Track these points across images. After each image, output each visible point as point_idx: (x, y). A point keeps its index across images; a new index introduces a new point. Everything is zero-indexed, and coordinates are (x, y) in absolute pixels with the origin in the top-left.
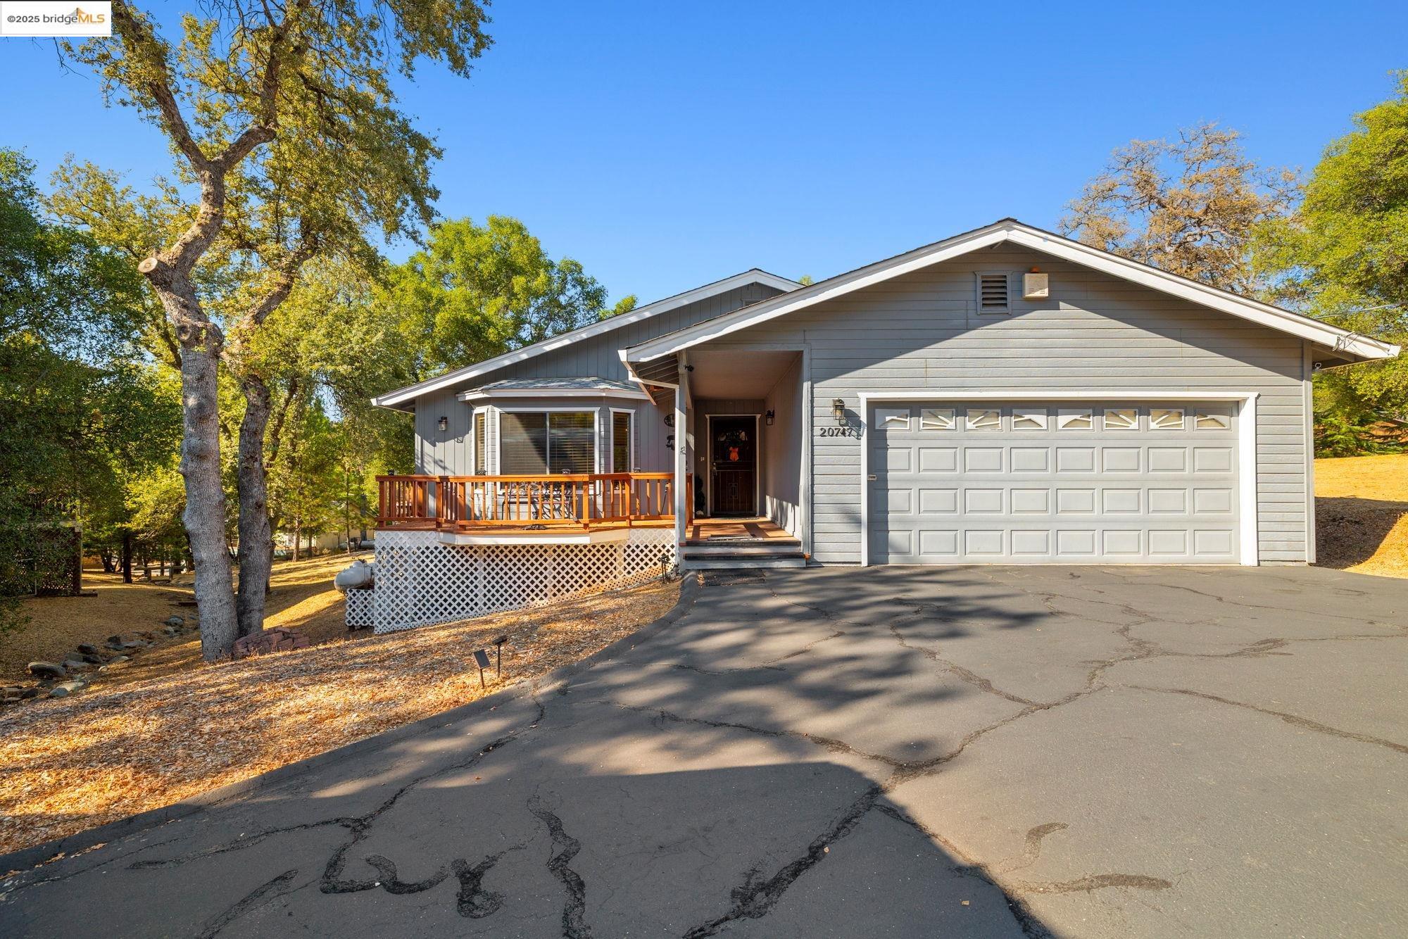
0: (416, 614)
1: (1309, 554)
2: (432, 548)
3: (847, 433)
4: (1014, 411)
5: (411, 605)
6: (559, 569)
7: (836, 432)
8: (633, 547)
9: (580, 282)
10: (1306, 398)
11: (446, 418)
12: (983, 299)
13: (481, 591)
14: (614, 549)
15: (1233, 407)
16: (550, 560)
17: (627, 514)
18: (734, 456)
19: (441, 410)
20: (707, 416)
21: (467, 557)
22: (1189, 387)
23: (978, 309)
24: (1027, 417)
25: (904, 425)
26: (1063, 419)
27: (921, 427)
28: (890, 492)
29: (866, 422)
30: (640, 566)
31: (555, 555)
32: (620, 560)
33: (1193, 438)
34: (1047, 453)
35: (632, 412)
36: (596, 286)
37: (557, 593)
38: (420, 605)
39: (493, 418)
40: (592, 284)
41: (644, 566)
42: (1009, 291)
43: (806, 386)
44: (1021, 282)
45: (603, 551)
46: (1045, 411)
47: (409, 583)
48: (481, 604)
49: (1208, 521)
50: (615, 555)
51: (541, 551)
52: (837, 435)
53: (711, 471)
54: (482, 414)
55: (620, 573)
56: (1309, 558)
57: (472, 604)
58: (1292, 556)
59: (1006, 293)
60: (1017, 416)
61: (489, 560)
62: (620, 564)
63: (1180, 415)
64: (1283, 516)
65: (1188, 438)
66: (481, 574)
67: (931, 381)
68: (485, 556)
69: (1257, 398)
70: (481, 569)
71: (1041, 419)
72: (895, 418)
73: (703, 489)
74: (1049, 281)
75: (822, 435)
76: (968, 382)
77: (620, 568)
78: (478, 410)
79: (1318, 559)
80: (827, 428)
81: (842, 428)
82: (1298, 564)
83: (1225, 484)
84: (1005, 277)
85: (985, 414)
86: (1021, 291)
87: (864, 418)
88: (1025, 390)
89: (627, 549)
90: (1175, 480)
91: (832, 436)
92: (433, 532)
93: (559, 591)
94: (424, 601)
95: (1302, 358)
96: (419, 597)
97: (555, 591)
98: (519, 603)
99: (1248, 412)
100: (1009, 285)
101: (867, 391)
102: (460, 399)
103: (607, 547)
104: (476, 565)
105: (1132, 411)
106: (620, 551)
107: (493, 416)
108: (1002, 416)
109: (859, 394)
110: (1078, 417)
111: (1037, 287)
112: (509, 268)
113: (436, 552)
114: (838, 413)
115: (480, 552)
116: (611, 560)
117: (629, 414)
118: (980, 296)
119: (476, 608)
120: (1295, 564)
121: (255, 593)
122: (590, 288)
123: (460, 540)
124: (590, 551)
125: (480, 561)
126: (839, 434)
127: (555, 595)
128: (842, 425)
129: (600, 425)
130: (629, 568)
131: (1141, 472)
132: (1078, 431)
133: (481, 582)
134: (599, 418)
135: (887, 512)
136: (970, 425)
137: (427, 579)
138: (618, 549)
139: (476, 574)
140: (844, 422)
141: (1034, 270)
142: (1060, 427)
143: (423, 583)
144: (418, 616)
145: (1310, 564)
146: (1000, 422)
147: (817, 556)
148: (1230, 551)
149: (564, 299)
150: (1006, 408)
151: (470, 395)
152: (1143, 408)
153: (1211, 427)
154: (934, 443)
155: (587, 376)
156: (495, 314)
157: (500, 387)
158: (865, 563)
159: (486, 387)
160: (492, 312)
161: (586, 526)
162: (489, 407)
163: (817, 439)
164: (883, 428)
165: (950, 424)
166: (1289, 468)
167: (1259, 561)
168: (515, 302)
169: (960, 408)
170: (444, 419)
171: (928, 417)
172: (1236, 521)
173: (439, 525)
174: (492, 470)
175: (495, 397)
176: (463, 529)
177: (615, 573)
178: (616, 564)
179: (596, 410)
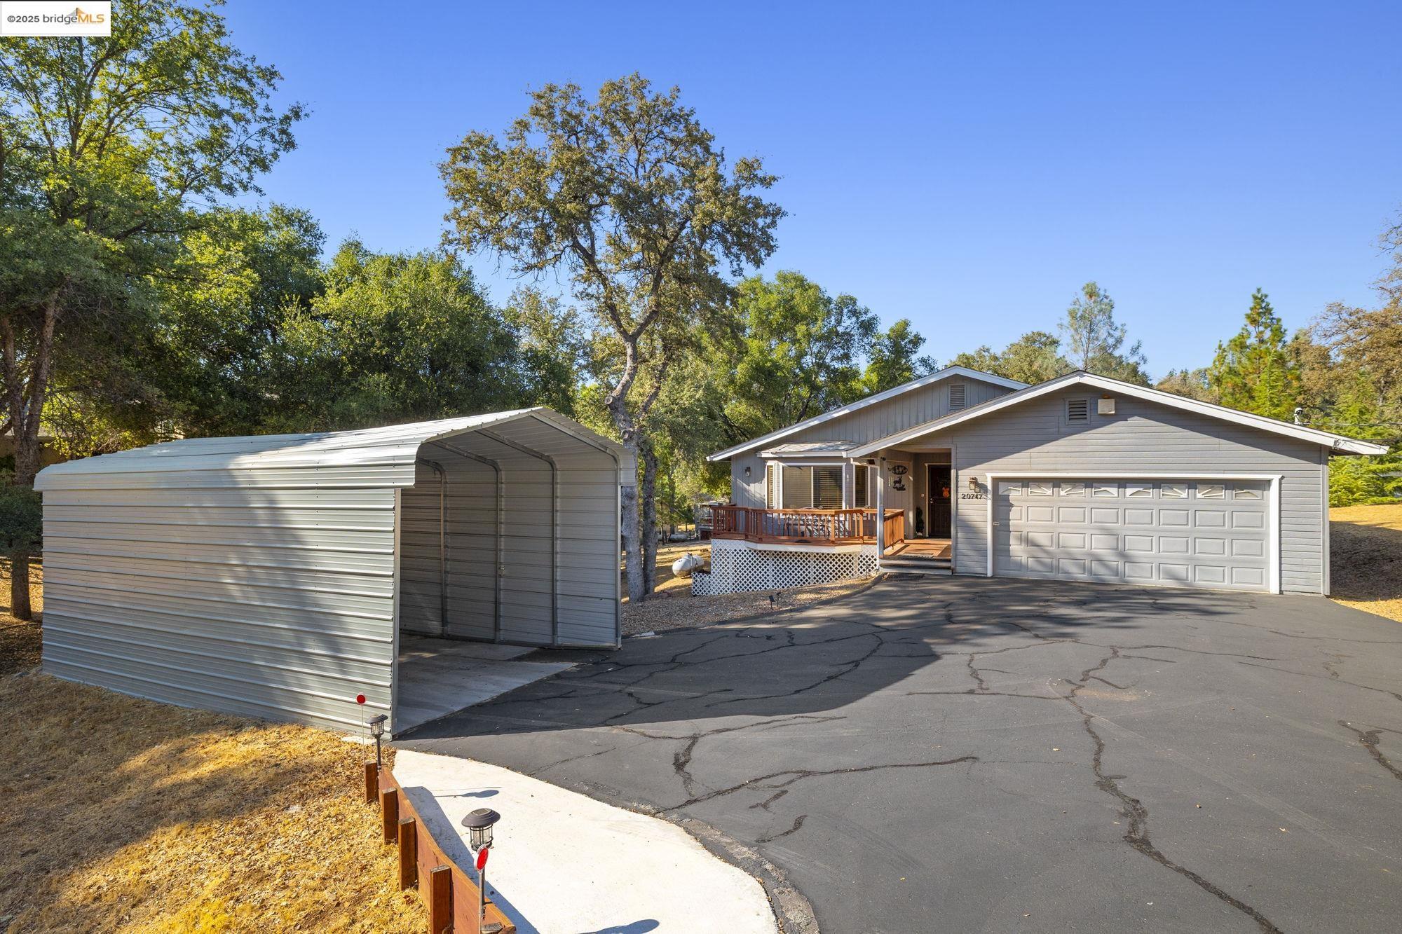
1: (1324, 588)
2: (743, 550)
3: (979, 497)
4: (1094, 485)
5: (731, 584)
6: (817, 567)
7: (972, 496)
8: (864, 557)
9: (855, 313)
12: (1070, 415)
13: (771, 578)
14: (852, 556)
15: (1264, 485)
16: (812, 562)
17: (861, 534)
19: (747, 463)
20: (926, 465)
21: (763, 557)
22: (1224, 471)
23: (1067, 421)
24: (1103, 489)
25: (1018, 492)
26: (1129, 491)
27: (1029, 494)
28: (1011, 533)
29: (991, 489)
31: (815, 559)
32: (856, 564)
33: (1231, 505)
34: (1118, 512)
35: (868, 465)
36: (870, 315)
38: (736, 585)
39: (778, 470)
40: (866, 313)
42: (1088, 409)
43: (953, 472)
44: (1094, 405)
45: (845, 558)
46: (1117, 484)
47: (730, 571)
48: (771, 586)
49: (1244, 561)
50: (853, 561)
51: (807, 556)
52: (973, 498)
53: (928, 504)
54: (772, 466)
55: (856, 572)
56: (1324, 591)
57: (765, 586)
58: (1309, 588)
59: (1085, 411)
60: (1096, 488)
61: (775, 560)
62: (856, 567)
63: (1222, 488)
65: (1227, 505)
66: (771, 568)
67: (1035, 467)
68: (773, 557)
69: (1280, 479)
70: (771, 565)
71: (1114, 491)
72: (1012, 487)
73: (923, 517)
74: (1116, 403)
75: (963, 498)
76: (1059, 466)
77: (856, 570)
78: (769, 463)
79: (1332, 592)
80: (966, 494)
81: (976, 494)
82: (1315, 595)
83: (1259, 537)
84: (1084, 401)
85: (1074, 487)
86: (1097, 410)
87: (990, 487)
88: (1100, 473)
90: (1216, 532)
91: (970, 498)
92: (744, 541)
93: (817, 581)
94: (739, 582)
96: (736, 579)
98: (788, 587)
99: (1274, 487)
100: (1088, 405)
101: (991, 473)
102: (758, 456)
103: (848, 555)
104: (768, 562)
105: (1183, 486)
106: (856, 558)
107: (777, 468)
108: (1086, 488)
109: (987, 474)
110: (1141, 489)
111: (1106, 407)
112: (793, 316)
113: (745, 553)
114: (973, 486)
115: (770, 554)
116: (850, 564)
117: (866, 466)
118: (1067, 414)
120: (1312, 595)
121: (651, 571)
122: (864, 318)
123: (760, 547)
124: (836, 557)
125: (771, 560)
127: (815, 583)
128: (976, 492)
129: (846, 474)
130: (861, 570)
131: (1190, 526)
132: (1139, 498)
133: (771, 573)
134: (846, 470)
136: (1062, 493)
138: (854, 557)
139: (768, 567)
140: (977, 490)
141: (1102, 399)
142: (1127, 495)
144: (735, 590)
145: (1327, 596)
146: (1083, 491)
147: (959, 569)
148: (1261, 583)
149: (840, 329)
150: (1089, 483)
151: (765, 454)
152: (1192, 484)
153: (1246, 498)
154: (1038, 504)
155: (839, 441)
156: (782, 357)
157: (783, 450)
158: (989, 574)
159: (774, 450)
160: (780, 356)
161: (833, 542)
162: (776, 462)
163: (960, 501)
164: (1006, 493)
165: (1049, 492)
166: (1309, 527)
167: (1280, 591)
168: (797, 345)
169: (1057, 482)
170: (748, 469)
171: (1034, 488)
172: (1267, 563)
173: (747, 536)
174: (778, 502)
175: (780, 455)
176: (761, 541)
177: (853, 572)
178: (853, 567)
179: (844, 465)
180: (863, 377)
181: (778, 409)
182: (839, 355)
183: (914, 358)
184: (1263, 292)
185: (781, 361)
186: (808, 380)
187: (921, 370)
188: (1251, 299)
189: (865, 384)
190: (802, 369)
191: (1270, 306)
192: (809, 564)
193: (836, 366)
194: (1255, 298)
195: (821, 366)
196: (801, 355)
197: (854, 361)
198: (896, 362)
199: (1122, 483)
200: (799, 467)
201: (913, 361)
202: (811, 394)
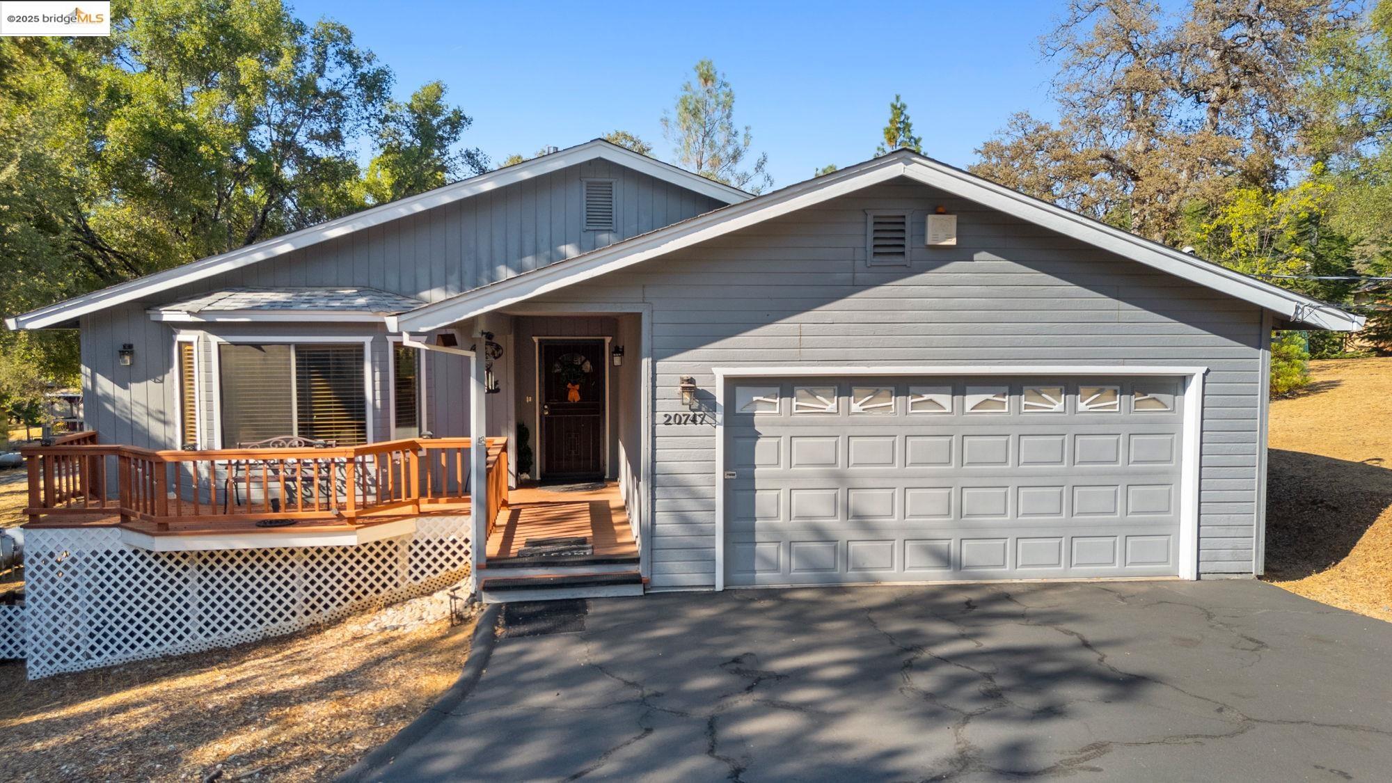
0: (93, 648)
1: (1256, 565)
2: (115, 553)
3: (699, 419)
4: (912, 389)
5: (84, 636)
6: (313, 576)
7: (684, 419)
8: (422, 543)
9: (349, 58)
10: (1263, 374)
11: (130, 346)
12: (875, 246)
13: (194, 612)
14: (393, 546)
15: (1180, 383)
16: (299, 565)
17: (415, 495)
18: (574, 395)
19: (123, 334)
20: (536, 339)
21: (171, 564)
22: (1124, 360)
23: (868, 258)
24: (926, 397)
25: (772, 407)
26: (971, 400)
27: (794, 410)
28: (758, 494)
29: (722, 404)
30: (432, 569)
31: (306, 558)
32: (404, 561)
33: (1127, 422)
34: (950, 442)
36: (376, 66)
37: (310, 610)
38: (99, 635)
39: (207, 350)
40: (369, 61)
41: (438, 569)
42: (907, 236)
43: (646, 363)
44: (923, 225)
45: (377, 549)
46: (950, 389)
47: (81, 604)
48: (194, 631)
49: (1142, 524)
50: (396, 555)
51: (286, 553)
52: (685, 423)
53: (540, 416)
54: (190, 343)
55: (404, 579)
56: (1256, 569)
57: (180, 631)
58: (1235, 566)
59: (903, 239)
60: (915, 396)
61: (205, 568)
62: (404, 568)
63: (1115, 393)
64: (1229, 519)
65: (1123, 422)
66: (193, 587)
67: (807, 353)
68: (200, 562)
69: (1205, 375)
70: (193, 581)
71: (944, 399)
72: (761, 398)
73: (530, 443)
74: (958, 224)
75: (667, 423)
76: (853, 353)
77: (404, 573)
78: (183, 336)
79: (1266, 569)
80: (672, 414)
81: (692, 414)
82: (1243, 576)
83: (1169, 479)
84: (904, 217)
85: (875, 394)
86: (923, 235)
87: (720, 400)
88: (924, 365)
89: (413, 545)
90: (1106, 474)
91: (679, 423)
92: (117, 530)
93: (313, 607)
94: (105, 629)
95: (1261, 323)
96: (98, 623)
97: (307, 607)
98: (254, 627)
99: (1194, 389)
100: (908, 228)
101: (723, 366)
102: (153, 318)
104: (185, 575)
105: (1057, 389)
106: (404, 549)
107: (203, 346)
108: (896, 396)
109: (715, 370)
110: (990, 396)
111: (943, 232)
112: (229, 40)
113: (122, 559)
114: (687, 397)
115: (192, 556)
116: (390, 561)
118: (870, 242)
119: (187, 637)
120: (1239, 576)
122: (366, 68)
123: (162, 544)
124: (358, 551)
125: (193, 568)
126: (689, 421)
127: (307, 613)
128: (692, 410)
129: (373, 362)
130: (416, 573)
131: (1065, 465)
132: (990, 414)
133: (194, 599)
134: (372, 352)
135: (755, 519)
136: (855, 407)
137: (109, 598)
138: (399, 546)
139: (186, 587)
140: (696, 405)
141: (941, 210)
142: (968, 409)
143: (103, 604)
144: (96, 651)
145: (1259, 577)
146: (893, 403)
147: (658, 580)
148: (1167, 562)
149: (323, 85)
150: (902, 385)
151: (169, 315)
152: (1070, 385)
153: (1150, 408)
154: (809, 431)
155: (353, 286)
156: (209, 118)
157: (217, 306)
158: (719, 586)
159: (194, 305)
160: (205, 115)
161: (351, 520)
162: (201, 333)
163: (660, 428)
164: (746, 411)
165: (831, 406)
166: (1238, 460)
167: (1198, 574)
168: (242, 98)
169: (844, 385)
170: (127, 349)
171: (803, 397)
172: (1176, 524)
173: (125, 518)
174: (208, 433)
175: (211, 319)
176: (164, 529)
177: (397, 579)
178: (396, 567)
179: (367, 340)
180: (363, 176)
181: (201, 220)
182: (322, 131)
183: (453, 149)
184: (902, 100)
185: (207, 125)
186: (264, 172)
187: (465, 171)
188: (889, 108)
189: (369, 188)
190: (251, 150)
191: (909, 121)
192: (292, 571)
193: (317, 152)
194: (894, 107)
195: (288, 147)
196: (249, 121)
197: (349, 145)
198: (424, 153)
199: (959, 385)
200: (258, 346)
201: (452, 156)
202: (271, 198)
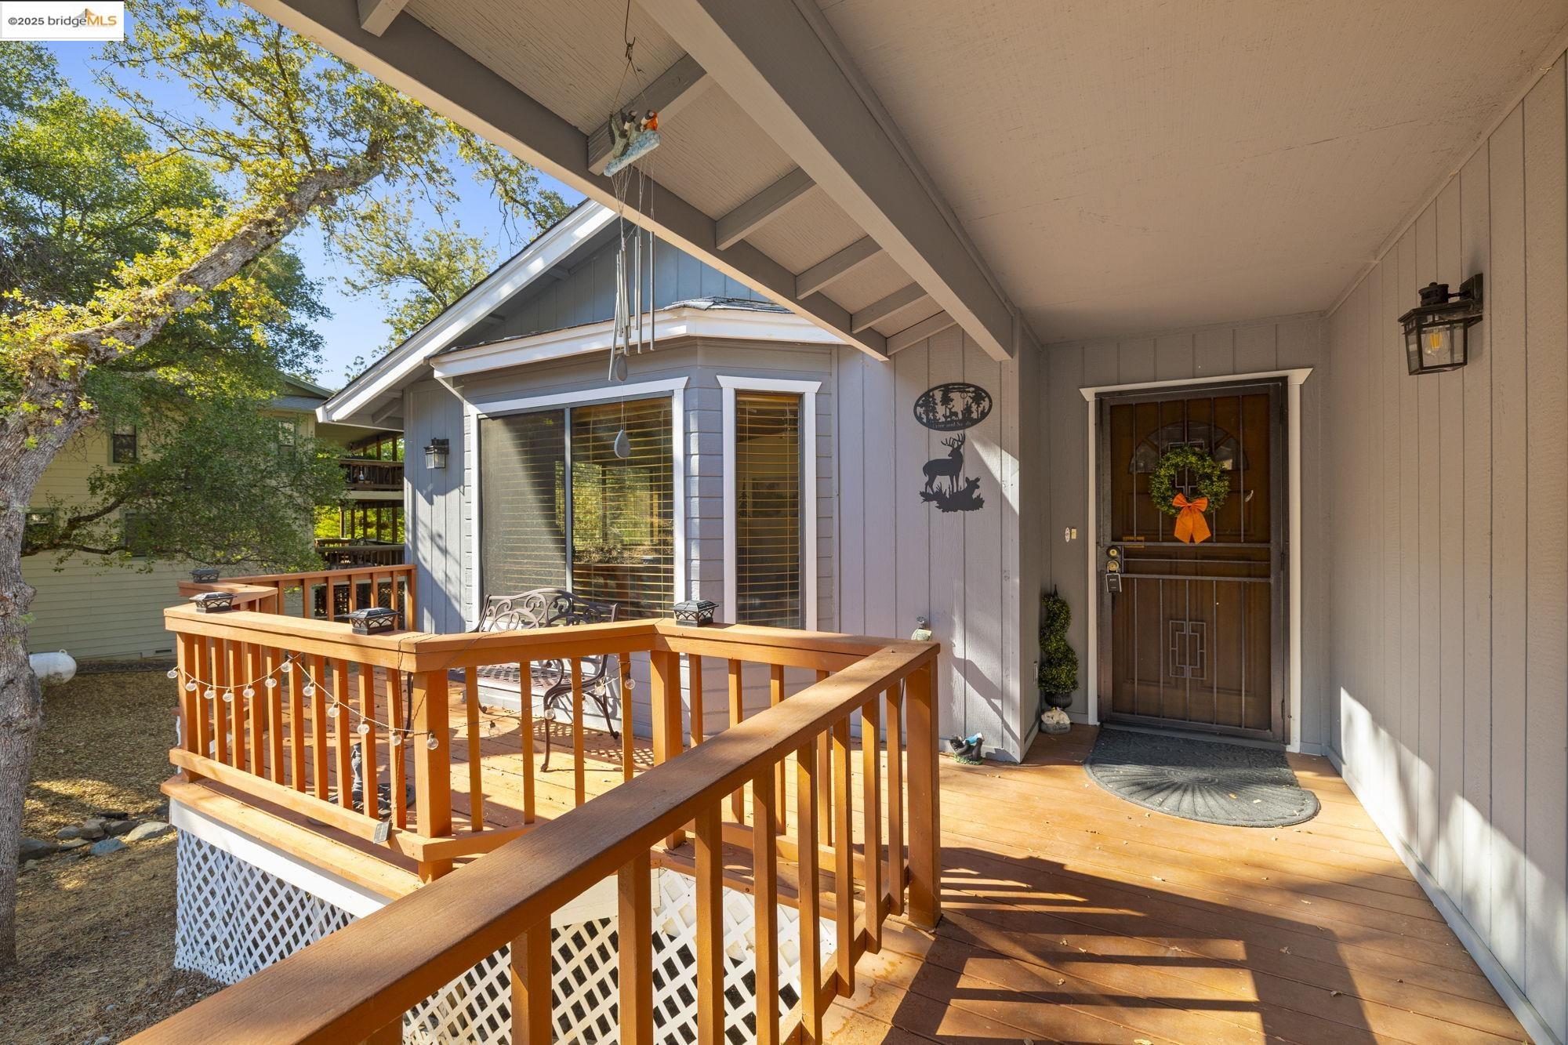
11: (445, 441)
19: (442, 421)
35: (809, 389)
53: (1100, 575)
117: (800, 397)
129: (687, 433)
134: (686, 411)
170: (438, 445)
179: (678, 387)
